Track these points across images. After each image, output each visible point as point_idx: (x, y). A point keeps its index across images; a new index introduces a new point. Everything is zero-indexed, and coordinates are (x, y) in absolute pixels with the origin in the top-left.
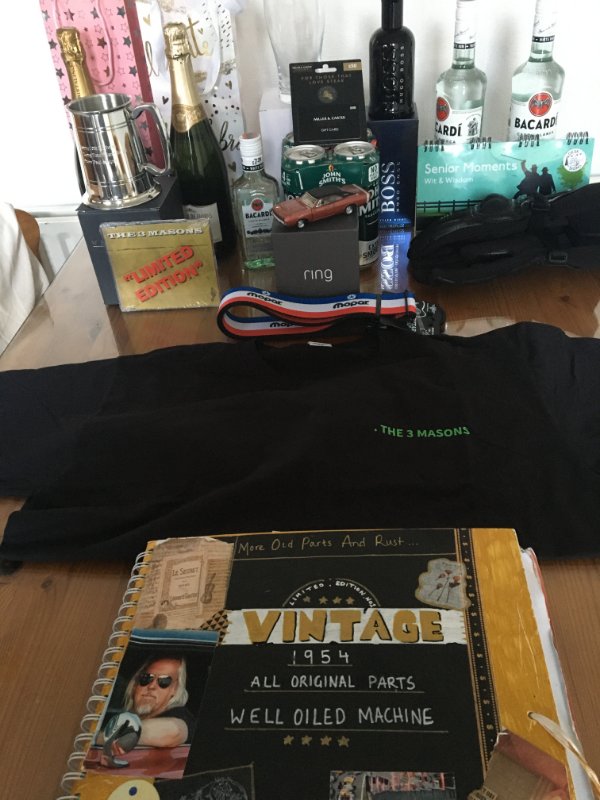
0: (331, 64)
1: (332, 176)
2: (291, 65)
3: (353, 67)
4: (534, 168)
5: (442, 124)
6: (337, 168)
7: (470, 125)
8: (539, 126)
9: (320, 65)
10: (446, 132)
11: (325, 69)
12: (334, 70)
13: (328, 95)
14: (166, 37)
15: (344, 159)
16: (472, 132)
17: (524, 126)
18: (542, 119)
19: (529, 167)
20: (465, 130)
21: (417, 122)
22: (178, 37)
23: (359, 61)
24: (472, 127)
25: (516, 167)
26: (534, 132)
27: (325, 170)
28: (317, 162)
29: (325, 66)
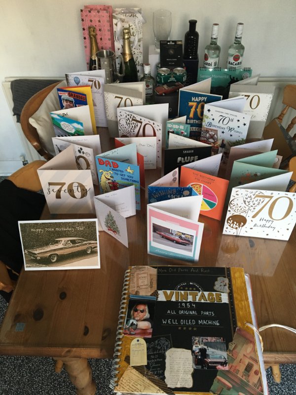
1: (172, 79)
2: (160, 41)
3: (180, 43)
6: (174, 77)
7: (215, 63)
9: (169, 41)
10: (207, 64)
11: (171, 43)
12: (174, 43)
13: (171, 52)
14: (124, 32)
15: (176, 74)
17: (231, 64)
18: (237, 62)
19: (232, 77)
22: (127, 33)
25: (228, 77)
26: (234, 66)
27: (170, 77)
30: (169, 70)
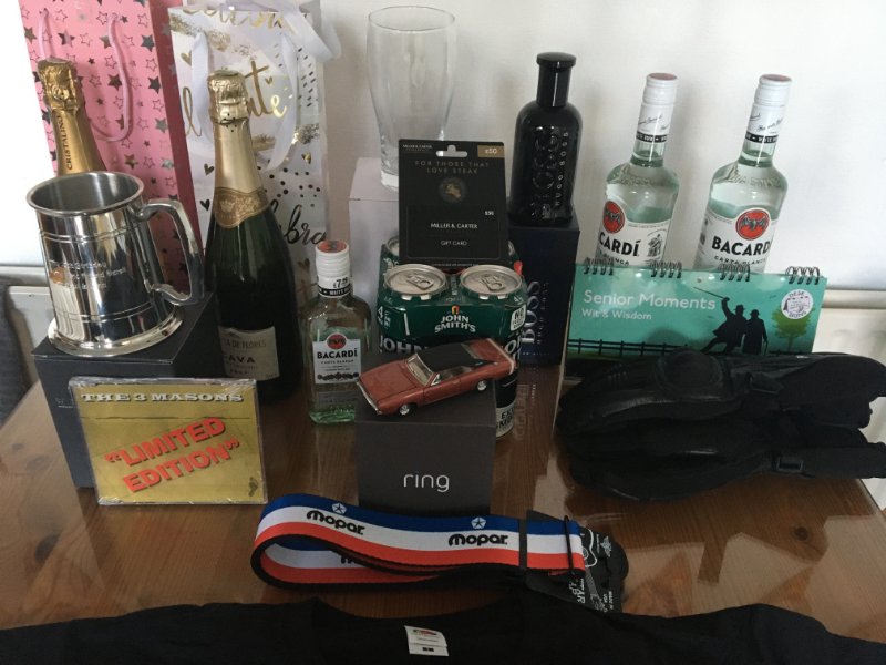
0: (460, 146)
1: (455, 320)
2: (402, 142)
3: (491, 152)
4: (740, 309)
5: (612, 237)
6: (464, 311)
7: (652, 243)
8: (748, 252)
9: (444, 145)
10: (616, 248)
11: (452, 152)
12: (464, 154)
13: (454, 191)
14: (212, 92)
15: (474, 296)
16: (653, 252)
17: (726, 248)
18: (753, 243)
19: (732, 308)
20: (644, 249)
21: (577, 233)
22: (229, 95)
23: (501, 144)
24: (655, 246)
25: (713, 305)
26: (741, 259)
27: (446, 311)
28: (435, 297)
29: (452, 148)
30: (442, 275)
